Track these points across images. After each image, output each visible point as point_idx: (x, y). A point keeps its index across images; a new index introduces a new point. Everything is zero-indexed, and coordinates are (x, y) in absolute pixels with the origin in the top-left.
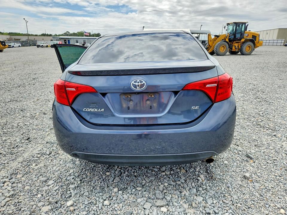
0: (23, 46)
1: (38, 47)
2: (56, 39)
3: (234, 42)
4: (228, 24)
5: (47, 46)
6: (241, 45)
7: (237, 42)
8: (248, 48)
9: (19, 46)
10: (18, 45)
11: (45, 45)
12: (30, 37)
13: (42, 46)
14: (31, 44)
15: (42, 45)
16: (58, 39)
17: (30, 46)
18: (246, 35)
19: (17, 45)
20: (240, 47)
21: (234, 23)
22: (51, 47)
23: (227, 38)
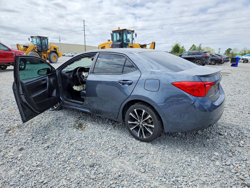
3: (42, 53)
4: (32, 37)
6: (48, 55)
7: (45, 53)
8: (54, 58)
18: (49, 47)
20: (48, 57)
21: (38, 36)
23: (35, 49)
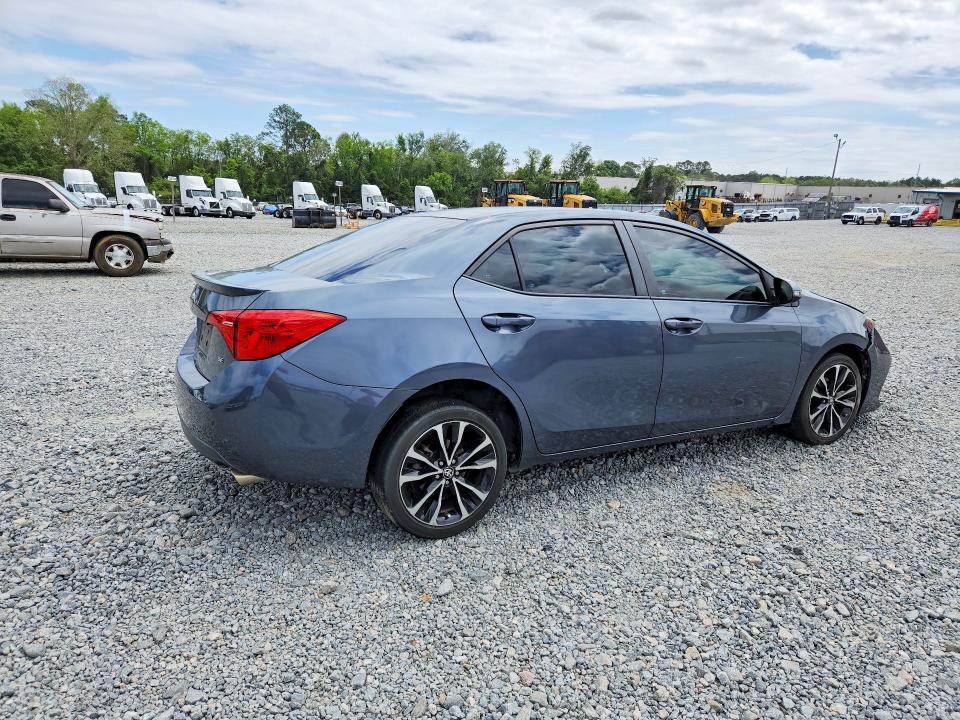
0: (806, 216)
1: (845, 222)
2: (926, 196)
5: (878, 221)
9: (794, 218)
10: (790, 215)
11: (874, 216)
12: (835, 189)
13: (861, 221)
14: (831, 211)
15: (862, 218)
16: (935, 197)
17: (829, 218)
19: (787, 213)
22: (888, 223)
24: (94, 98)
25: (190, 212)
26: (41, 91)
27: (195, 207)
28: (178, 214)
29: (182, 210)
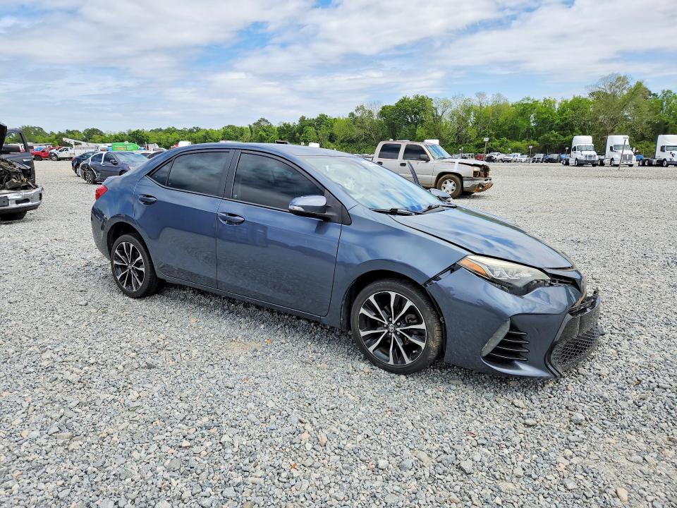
24: (633, 84)
25: (661, 163)
26: (596, 86)
27: (665, 160)
28: (650, 165)
29: (654, 162)
